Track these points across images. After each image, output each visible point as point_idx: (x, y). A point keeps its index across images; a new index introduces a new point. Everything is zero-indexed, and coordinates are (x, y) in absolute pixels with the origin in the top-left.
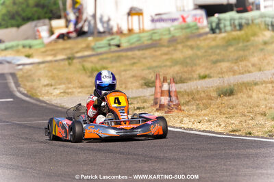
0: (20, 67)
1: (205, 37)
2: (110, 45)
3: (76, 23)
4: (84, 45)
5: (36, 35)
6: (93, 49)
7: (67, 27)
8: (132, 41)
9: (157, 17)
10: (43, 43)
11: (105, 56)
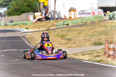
0: (25, 33)
1: (107, 21)
2: (64, 24)
3: (45, 14)
4: (51, 24)
5: (28, 19)
6: (56, 26)
7: (41, 16)
8: (73, 23)
9: (81, 12)
10: (32, 23)
11: (63, 29)
